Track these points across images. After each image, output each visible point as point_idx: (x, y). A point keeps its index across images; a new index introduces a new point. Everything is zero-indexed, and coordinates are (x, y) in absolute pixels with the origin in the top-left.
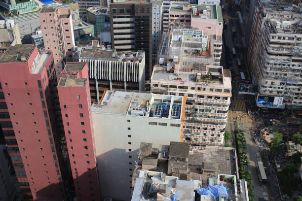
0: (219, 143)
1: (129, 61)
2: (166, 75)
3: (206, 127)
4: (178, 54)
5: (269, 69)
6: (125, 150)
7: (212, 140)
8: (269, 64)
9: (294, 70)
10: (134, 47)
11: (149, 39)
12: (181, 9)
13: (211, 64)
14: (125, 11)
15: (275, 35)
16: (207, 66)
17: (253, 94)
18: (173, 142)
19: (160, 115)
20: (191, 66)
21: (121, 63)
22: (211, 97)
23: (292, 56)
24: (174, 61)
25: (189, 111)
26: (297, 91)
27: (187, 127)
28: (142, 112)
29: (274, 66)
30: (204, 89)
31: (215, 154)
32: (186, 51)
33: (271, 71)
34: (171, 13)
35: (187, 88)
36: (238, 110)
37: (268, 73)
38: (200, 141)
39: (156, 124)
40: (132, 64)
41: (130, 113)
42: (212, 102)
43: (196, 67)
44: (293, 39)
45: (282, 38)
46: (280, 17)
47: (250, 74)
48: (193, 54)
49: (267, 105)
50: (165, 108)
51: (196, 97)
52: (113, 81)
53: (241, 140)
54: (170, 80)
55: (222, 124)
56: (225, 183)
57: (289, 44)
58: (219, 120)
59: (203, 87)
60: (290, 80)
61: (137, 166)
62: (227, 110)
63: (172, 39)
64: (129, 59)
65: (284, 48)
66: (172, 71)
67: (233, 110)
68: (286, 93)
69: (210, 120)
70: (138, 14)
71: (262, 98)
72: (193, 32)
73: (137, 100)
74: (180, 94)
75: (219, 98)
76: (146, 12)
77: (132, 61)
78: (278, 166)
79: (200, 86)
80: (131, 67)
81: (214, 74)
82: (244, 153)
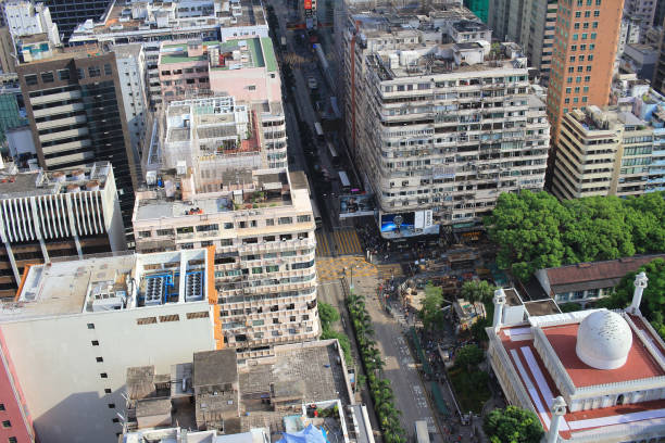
0: (309, 334)
1: (78, 190)
2: (166, 206)
3: (274, 304)
4: (185, 155)
5: (391, 155)
6: (96, 393)
7: (293, 331)
8: (389, 145)
9: (442, 151)
10: (90, 154)
11: (122, 132)
12: (185, 55)
13: (261, 167)
14: (57, 78)
15: (390, 82)
16: (254, 172)
17: (371, 213)
18: (200, 354)
19: (160, 300)
20: (219, 179)
21: (59, 197)
22: (271, 238)
23: (432, 121)
24: (179, 172)
25: (230, 277)
26: (456, 193)
27: (235, 312)
28: (117, 301)
29: (401, 148)
30: (254, 223)
31: (297, 361)
32: (203, 148)
33: (398, 160)
34: (162, 68)
35: (215, 227)
36: (346, 254)
37: (390, 165)
38: (268, 337)
39: (154, 320)
40: (83, 195)
41: (90, 308)
42: (275, 248)
43: (230, 177)
44: (427, 86)
45: (406, 88)
46: (397, 45)
47: (358, 172)
48: (220, 151)
49: (402, 232)
50: (172, 282)
51: (240, 244)
52: (48, 241)
53: (359, 318)
54: (176, 217)
55: (307, 291)
56: (321, 420)
57: (422, 98)
58: (299, 283)
59: (251, 219)
60: (439, 170)
61: (126, 425)
62: (311, 259)
63: (169, 126)
64: (76, 186)
65: (413, 108)
66: (178, 196)
67: (334, 256)
68: (436, 201)
69: (278, 288)
70: (86, 80)
71: (389, 218)
72: (214, 102)
73: (103, 275)
74: (202, 242)
75: (289, 237)
76: (103, 73)
77: (83, 188)
78: (446, 356)
79: (243, 219)
80: (84, 202)
81: (269, 186)
82: (370, 343)
